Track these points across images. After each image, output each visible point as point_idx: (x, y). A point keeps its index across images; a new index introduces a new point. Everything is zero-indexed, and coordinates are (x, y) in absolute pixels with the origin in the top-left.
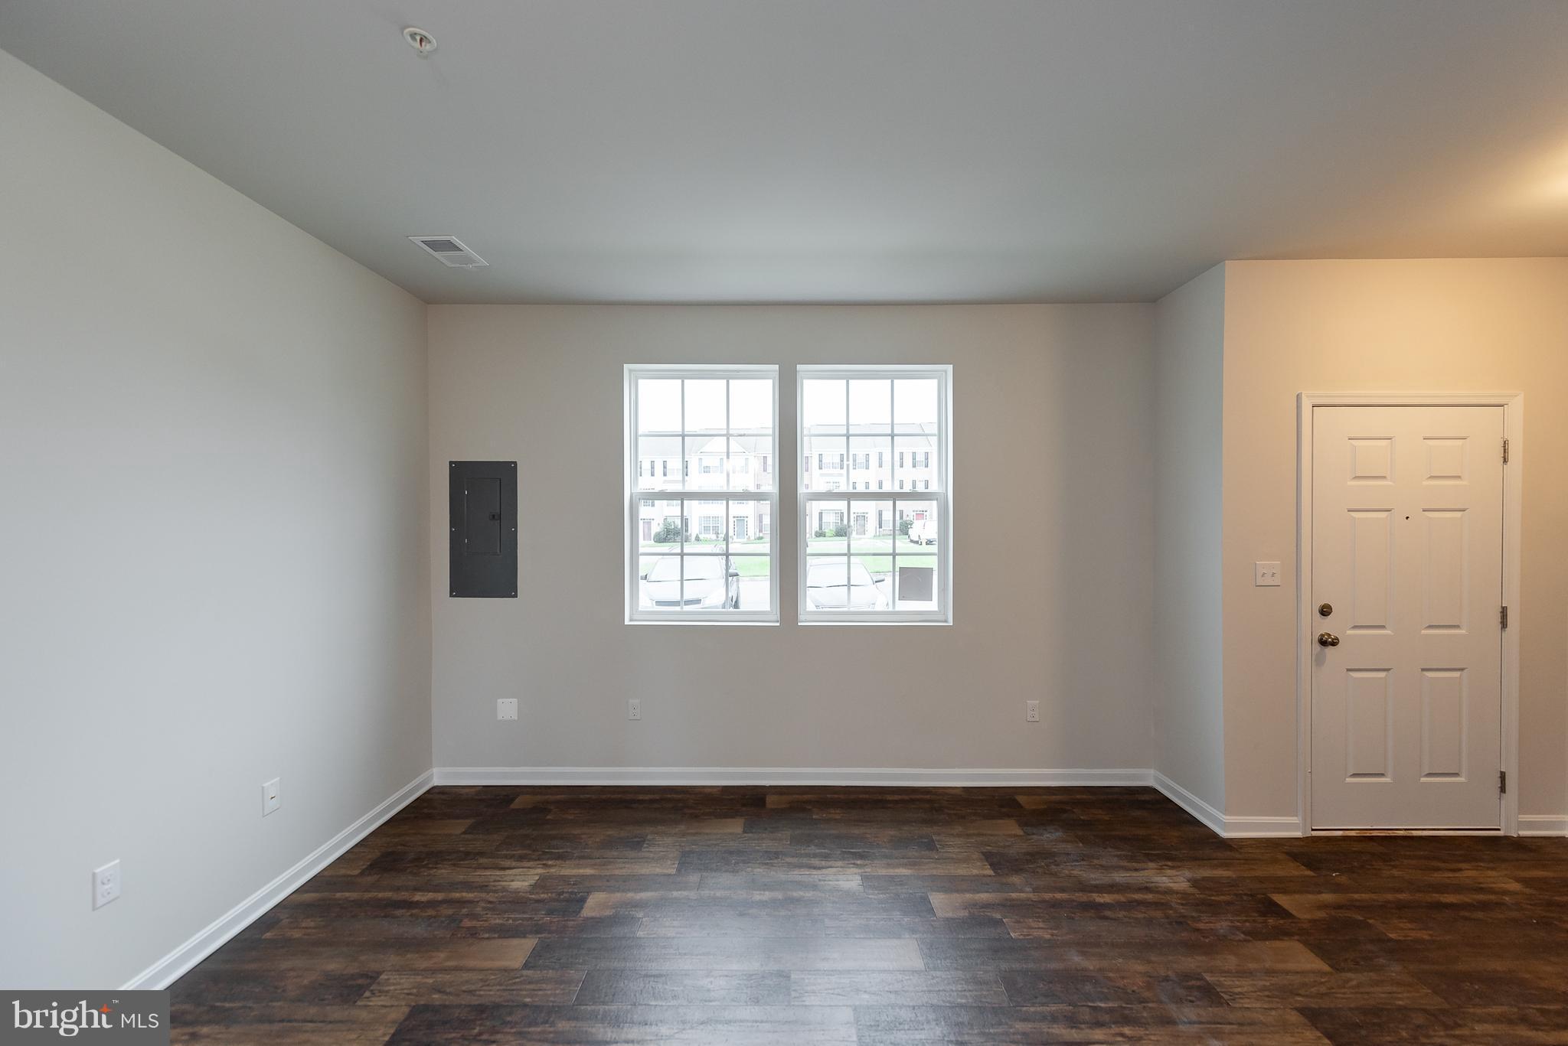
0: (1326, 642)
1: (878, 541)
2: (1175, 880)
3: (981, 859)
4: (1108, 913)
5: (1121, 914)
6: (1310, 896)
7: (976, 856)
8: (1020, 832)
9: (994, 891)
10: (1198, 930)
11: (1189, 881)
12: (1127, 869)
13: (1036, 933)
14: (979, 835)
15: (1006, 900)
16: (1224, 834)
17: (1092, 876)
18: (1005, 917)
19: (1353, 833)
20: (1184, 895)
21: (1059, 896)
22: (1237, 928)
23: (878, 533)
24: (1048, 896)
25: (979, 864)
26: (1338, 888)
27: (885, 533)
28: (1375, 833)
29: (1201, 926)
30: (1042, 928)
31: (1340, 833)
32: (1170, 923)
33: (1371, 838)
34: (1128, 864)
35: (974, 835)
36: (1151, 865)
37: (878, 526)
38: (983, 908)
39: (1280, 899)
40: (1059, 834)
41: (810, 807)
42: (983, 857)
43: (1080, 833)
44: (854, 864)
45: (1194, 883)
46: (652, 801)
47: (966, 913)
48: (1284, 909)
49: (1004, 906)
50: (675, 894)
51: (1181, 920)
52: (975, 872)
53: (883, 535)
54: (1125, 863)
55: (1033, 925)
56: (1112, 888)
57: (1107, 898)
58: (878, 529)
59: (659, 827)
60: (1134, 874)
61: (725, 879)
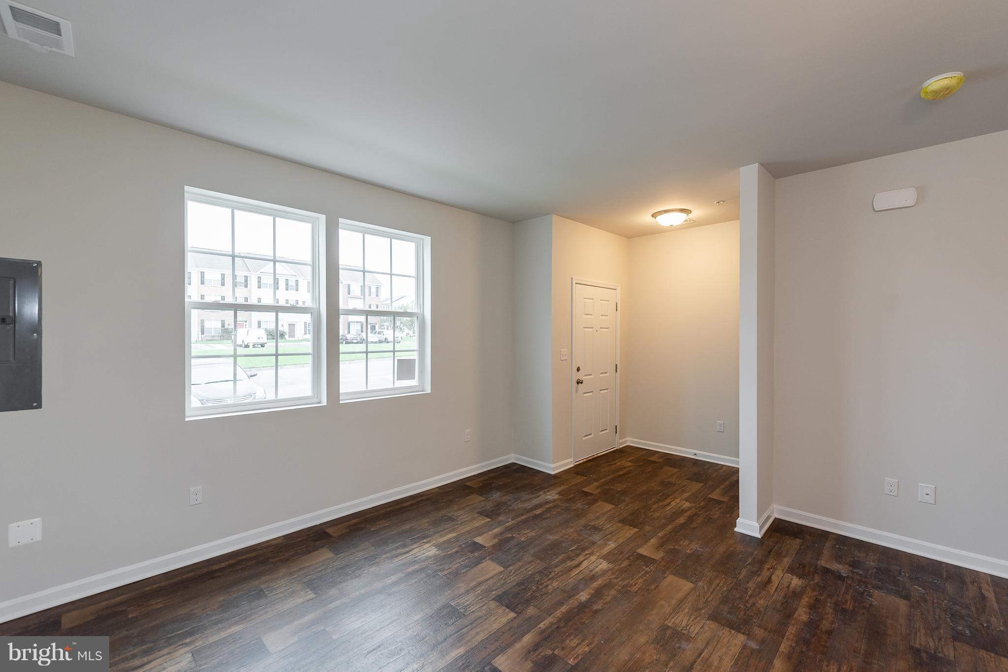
0: (579, 382)
1: (202, 345)
2: (552, 495)
3: (479, 516)
4: (544, 517)
5: (549, 515)
6: (592, 486)
7: (476, 515)
8: (482, 498)
9: (498, 527)
10: (574, 510)
11: (557, 494)
12: (535, 498)
13: (530, 535)
14: (468, 506)
15: (506, 528)
16: (553, 473)
17: (526, 505)
18: (513, 534)
19: (585, 460)
20: (560, 500)
21: (523, 517)
22: (584, 504)
23: (200, 339)
24: (519, 519)
25: (480, 518)
26: (596, 480)
27: (207, 338)
28: (590, 458)
29: (574, 508)
30: (529, 532)
31: (582, 461)
32: (565, 511)
33: (590, 460)
34: (533, 496)
35: (465, 507)
36: (541, 493)
37: (200, 333)
38: (501, 535)
39: (585, 489)
40: (498, 494)
41: (364, 526)
42: (479, 515)
43: (506, 490)
44: (423, 542)
45: (559, 493)
46: (230, 566)
47: (496, 541)
48: (589, 493)
49: (508, 530)
50: (332, 606)
51: (567, 508)
52: (483, 522)
53: (206, 340)
54: (532, 496)
55: (525, 532)
56: (537, 507)
57: (538, 512)
58: (200, 336)
59: (263, 578)
60: (539, 498)
61: (356, 583)
